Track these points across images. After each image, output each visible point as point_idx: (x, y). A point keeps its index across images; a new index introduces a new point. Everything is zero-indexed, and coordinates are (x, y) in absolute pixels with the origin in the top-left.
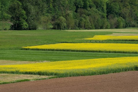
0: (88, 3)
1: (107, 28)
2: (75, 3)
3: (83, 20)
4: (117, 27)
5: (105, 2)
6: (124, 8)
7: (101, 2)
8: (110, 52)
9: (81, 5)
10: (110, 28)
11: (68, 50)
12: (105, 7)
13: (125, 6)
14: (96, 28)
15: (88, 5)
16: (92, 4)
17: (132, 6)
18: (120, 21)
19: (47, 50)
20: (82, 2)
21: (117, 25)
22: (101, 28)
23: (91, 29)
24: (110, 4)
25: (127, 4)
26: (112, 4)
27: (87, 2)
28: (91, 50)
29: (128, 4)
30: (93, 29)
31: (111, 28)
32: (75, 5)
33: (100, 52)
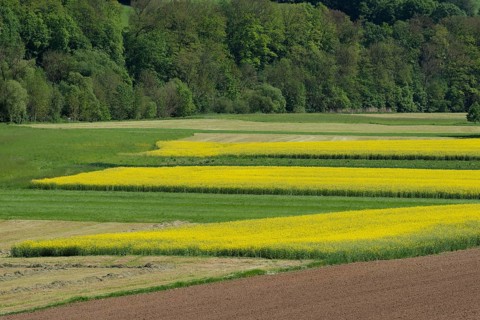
0: (67, 32)
1: (145, 116)
2: (21, 35)
3: (75, 91)
4: (178, 113)
5: (121, 29)
6: (183, 50)
7: (109, 31)
8: (307, 193)
9: (43, 40)
10: (154, 118)
11: (177, 190)
12: (120, 47)
13: (185, 43)
14: (115, 117)
15: (66, 41)
16: (79, 35)
17: (207, 40)
18: (186, 93)
19: (110, 188)
20: (46, 30)
21: (176, 106)
22: (130, 116)
23: (99, 119)
24: (134, 36)
25: (191, 35)
26: (141, 37)
27: (65, 29)
28: (248, 186)
29: (195, 36)
30: (106, 120)
31: (159, 116)
32: (25, 40)
33: (277, 192)
